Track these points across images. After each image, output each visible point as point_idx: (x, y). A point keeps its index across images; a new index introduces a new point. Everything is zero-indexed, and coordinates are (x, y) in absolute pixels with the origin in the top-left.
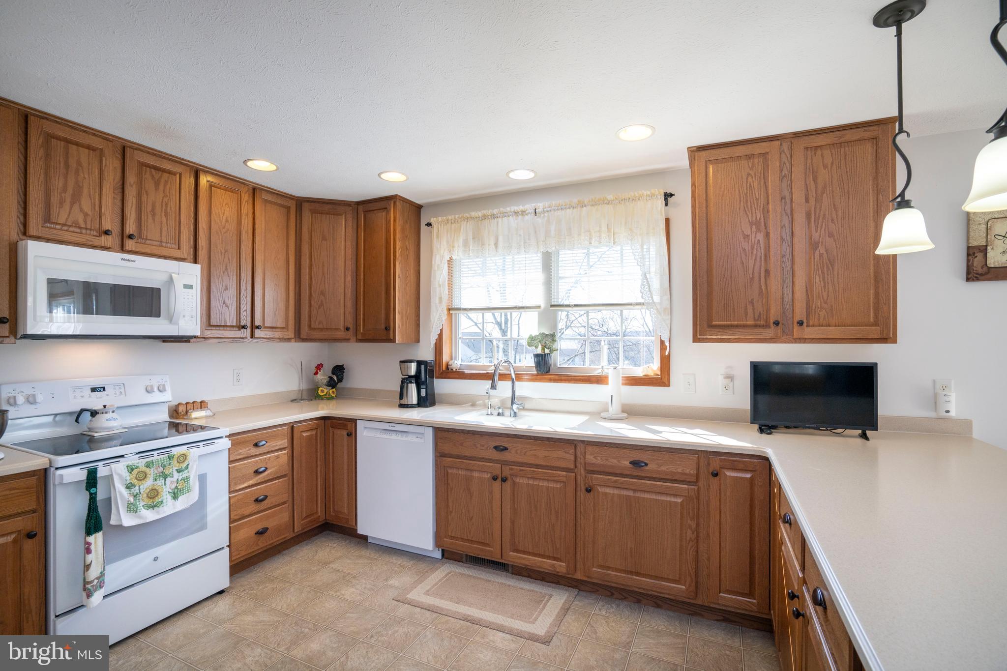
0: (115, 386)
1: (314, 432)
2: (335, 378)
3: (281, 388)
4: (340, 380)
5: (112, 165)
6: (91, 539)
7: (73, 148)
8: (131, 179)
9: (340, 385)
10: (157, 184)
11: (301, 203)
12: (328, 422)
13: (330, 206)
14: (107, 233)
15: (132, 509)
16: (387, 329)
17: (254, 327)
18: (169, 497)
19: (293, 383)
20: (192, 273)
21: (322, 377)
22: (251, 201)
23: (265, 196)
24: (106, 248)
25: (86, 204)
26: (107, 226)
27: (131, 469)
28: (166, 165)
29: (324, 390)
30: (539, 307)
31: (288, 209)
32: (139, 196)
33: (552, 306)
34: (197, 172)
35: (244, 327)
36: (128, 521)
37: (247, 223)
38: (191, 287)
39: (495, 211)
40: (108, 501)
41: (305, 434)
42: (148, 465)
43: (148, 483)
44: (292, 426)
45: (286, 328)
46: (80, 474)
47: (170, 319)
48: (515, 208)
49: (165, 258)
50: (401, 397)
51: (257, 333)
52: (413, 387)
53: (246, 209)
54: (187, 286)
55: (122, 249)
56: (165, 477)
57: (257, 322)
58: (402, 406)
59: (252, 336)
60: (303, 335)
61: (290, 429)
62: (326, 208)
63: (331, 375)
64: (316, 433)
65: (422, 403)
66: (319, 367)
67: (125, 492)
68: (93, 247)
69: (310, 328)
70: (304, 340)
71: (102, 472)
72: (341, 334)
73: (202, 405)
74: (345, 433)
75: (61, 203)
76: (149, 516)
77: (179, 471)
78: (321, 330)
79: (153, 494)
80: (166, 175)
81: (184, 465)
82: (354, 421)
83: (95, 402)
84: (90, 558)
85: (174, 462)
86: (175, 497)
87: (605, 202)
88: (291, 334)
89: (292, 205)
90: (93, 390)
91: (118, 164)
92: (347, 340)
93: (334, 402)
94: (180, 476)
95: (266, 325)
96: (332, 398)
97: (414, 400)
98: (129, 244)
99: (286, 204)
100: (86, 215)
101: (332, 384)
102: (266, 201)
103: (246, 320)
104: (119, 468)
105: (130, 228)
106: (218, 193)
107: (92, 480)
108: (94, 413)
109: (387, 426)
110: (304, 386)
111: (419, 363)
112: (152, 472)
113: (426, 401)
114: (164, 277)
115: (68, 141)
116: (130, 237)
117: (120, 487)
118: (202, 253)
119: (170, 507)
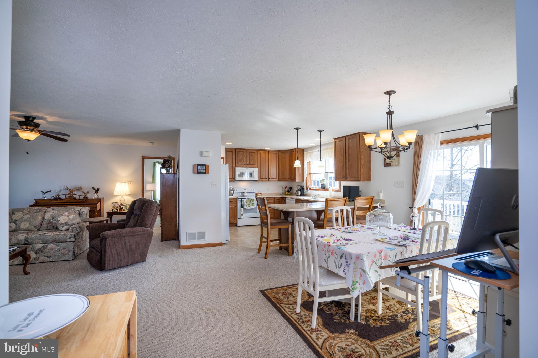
0: (247, 189)
1: (279, 200)
2: (290, 190)
3: (278, 192)
4: (291, 190)
5: (245, 153)
6: (242, 209)
7: (241, 152)
8: (248, 155)
9: (291, 192)
10: (252, 155)
11: (279, 151)
12: (282, 198)
13: (284, 151)
14: (245, 164)
15: (246, 206)
16: (294, 178)
17: (269, 179)
18: (251, 206)
19: (281, 191)
20: (257, 169)
21: (286, 190)
22: (268, 154)
23: (271, 152)
24: (245, 167)
25: (242, 161)
26: (245, 163)
27: (246, 200)
28: (253, 151)
29: (287, 193)
30: (324, 173)
31: (276, 153)
32: (249, 157)
33: (326, 173)
34: (258, 151)
35: (267, 179)
36: (246, 208)
37: (267, 158)
38: (257, 172)
39: (313, 151)
40: (244, 204)
41: (277, 200)
42: (249, 200)
43: (248, 203)
44: (274, 198)
45: (276, 179)
46: (240, 200)
47: (253, 177)
48: (316, 150)
49: (253, 167)
50: (296, 194)
51: (270, 180)
52: (299, 191)
53: (267, 155)
54: (256, 172)
55: (247, 167)
56: (251, 202)
57: (270, 177)
58: (297, 196)
59: (269, 180)
60: (280, 180)
61: (274, 199)
62: (284, 152)
63: (289, 189)
64: (280, 201)
65: (301, 195)
66: (286, 187)
67: (246, 203)
68: (243, 167)
69: (281, 179)
70: (280, 181)
71: (243, 200)
72: (287, 180)
73: (261, 193)
74: (284, 200)
75: (239, 161)
76: (249, 208)
77: (253, 202)
78: (283, 179)
79: (249, 205)
80: (253, 153)
81: (253, 201)
82: (285, 198)
83: (244, 191)
84: (241, 211)
85: (252, 200)
86: (252, 206)
87: (328, 149)
88: (277, 179)
89: (277, 153)
90: (244, 189)
91: (246, 153)
92: (289, 181)
93: (289, 195)
94: (253, 203)
95: (272, 178)
96: (288, 195)
97: (299, 195)
98: (248, 166)
99: (275, 152)
100: (242, 162)
101: (289, 191)
102: (271, 153)
103: (267, 177)
104: (245, 200)
105: (248, 163)
106: (262, 154)
107: (242, 201)
108: (244, 193)
109: (289, 199)
110: (284, 192)
111: (300, 186)
112: (249, 201)
113: (303, 195)
114: (253, 171)
115: (240, 152)
116: (248, 164)
117: (245, 202)
118: (259, 165)
119: (251, 207)
